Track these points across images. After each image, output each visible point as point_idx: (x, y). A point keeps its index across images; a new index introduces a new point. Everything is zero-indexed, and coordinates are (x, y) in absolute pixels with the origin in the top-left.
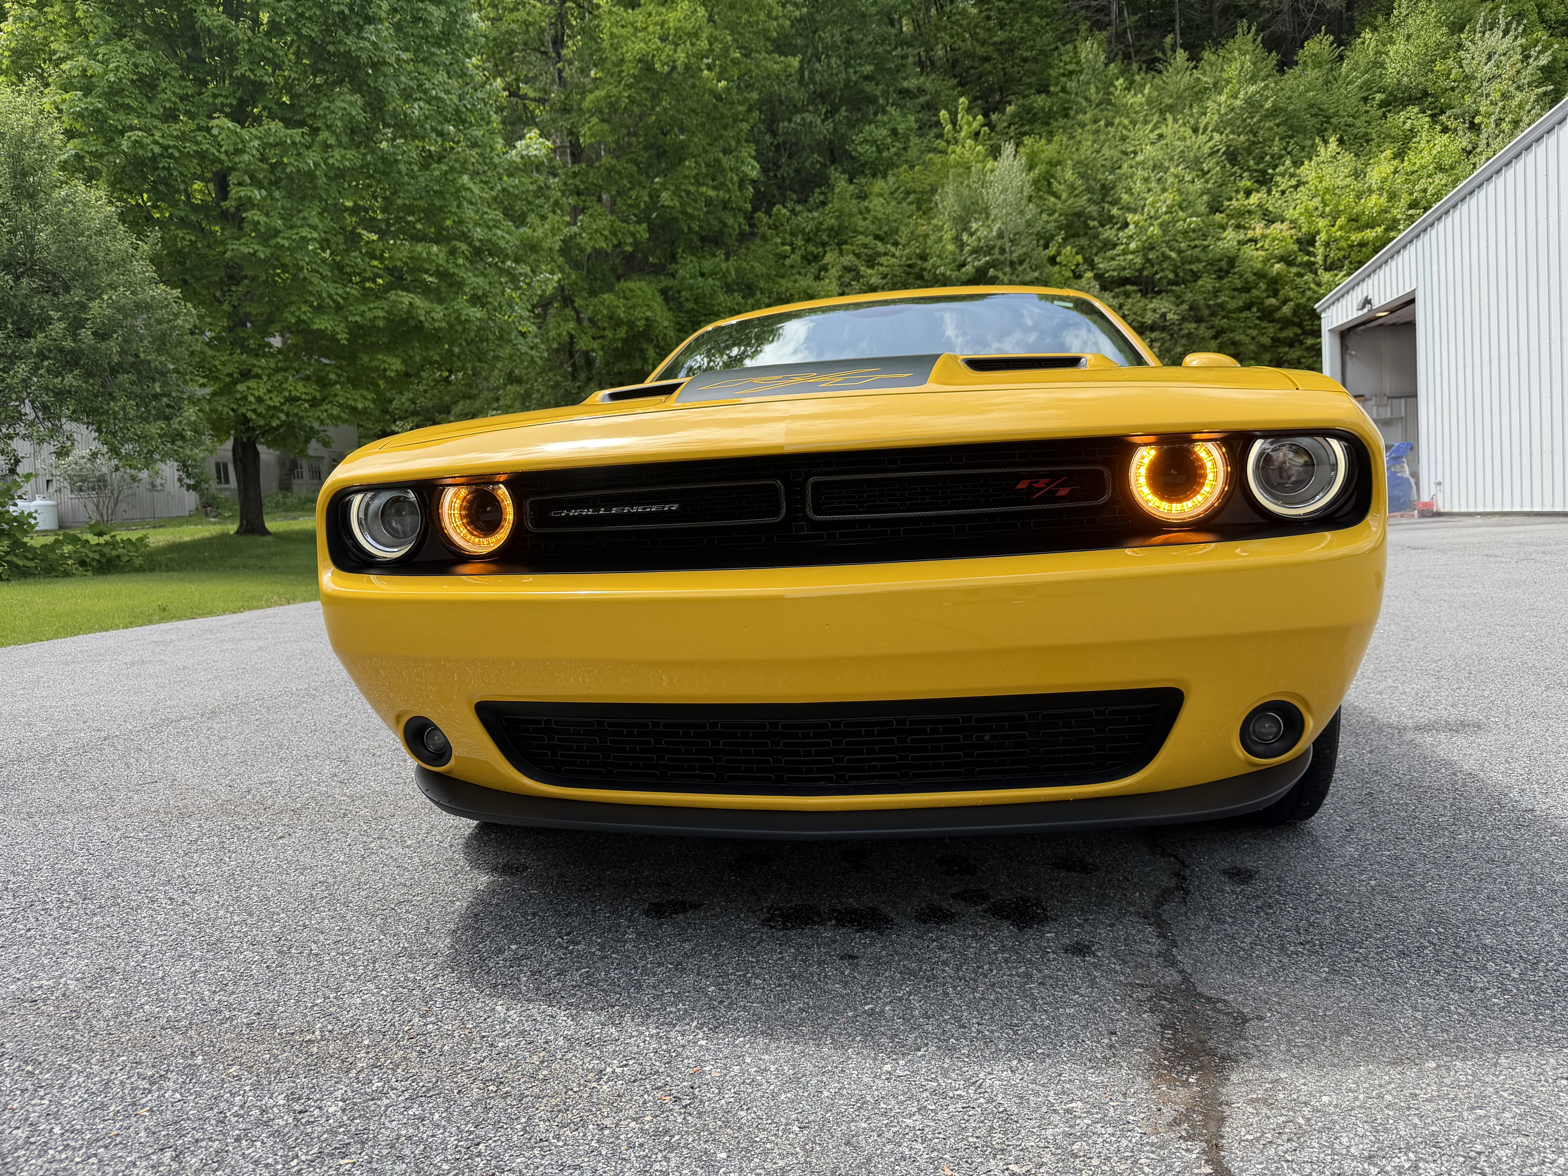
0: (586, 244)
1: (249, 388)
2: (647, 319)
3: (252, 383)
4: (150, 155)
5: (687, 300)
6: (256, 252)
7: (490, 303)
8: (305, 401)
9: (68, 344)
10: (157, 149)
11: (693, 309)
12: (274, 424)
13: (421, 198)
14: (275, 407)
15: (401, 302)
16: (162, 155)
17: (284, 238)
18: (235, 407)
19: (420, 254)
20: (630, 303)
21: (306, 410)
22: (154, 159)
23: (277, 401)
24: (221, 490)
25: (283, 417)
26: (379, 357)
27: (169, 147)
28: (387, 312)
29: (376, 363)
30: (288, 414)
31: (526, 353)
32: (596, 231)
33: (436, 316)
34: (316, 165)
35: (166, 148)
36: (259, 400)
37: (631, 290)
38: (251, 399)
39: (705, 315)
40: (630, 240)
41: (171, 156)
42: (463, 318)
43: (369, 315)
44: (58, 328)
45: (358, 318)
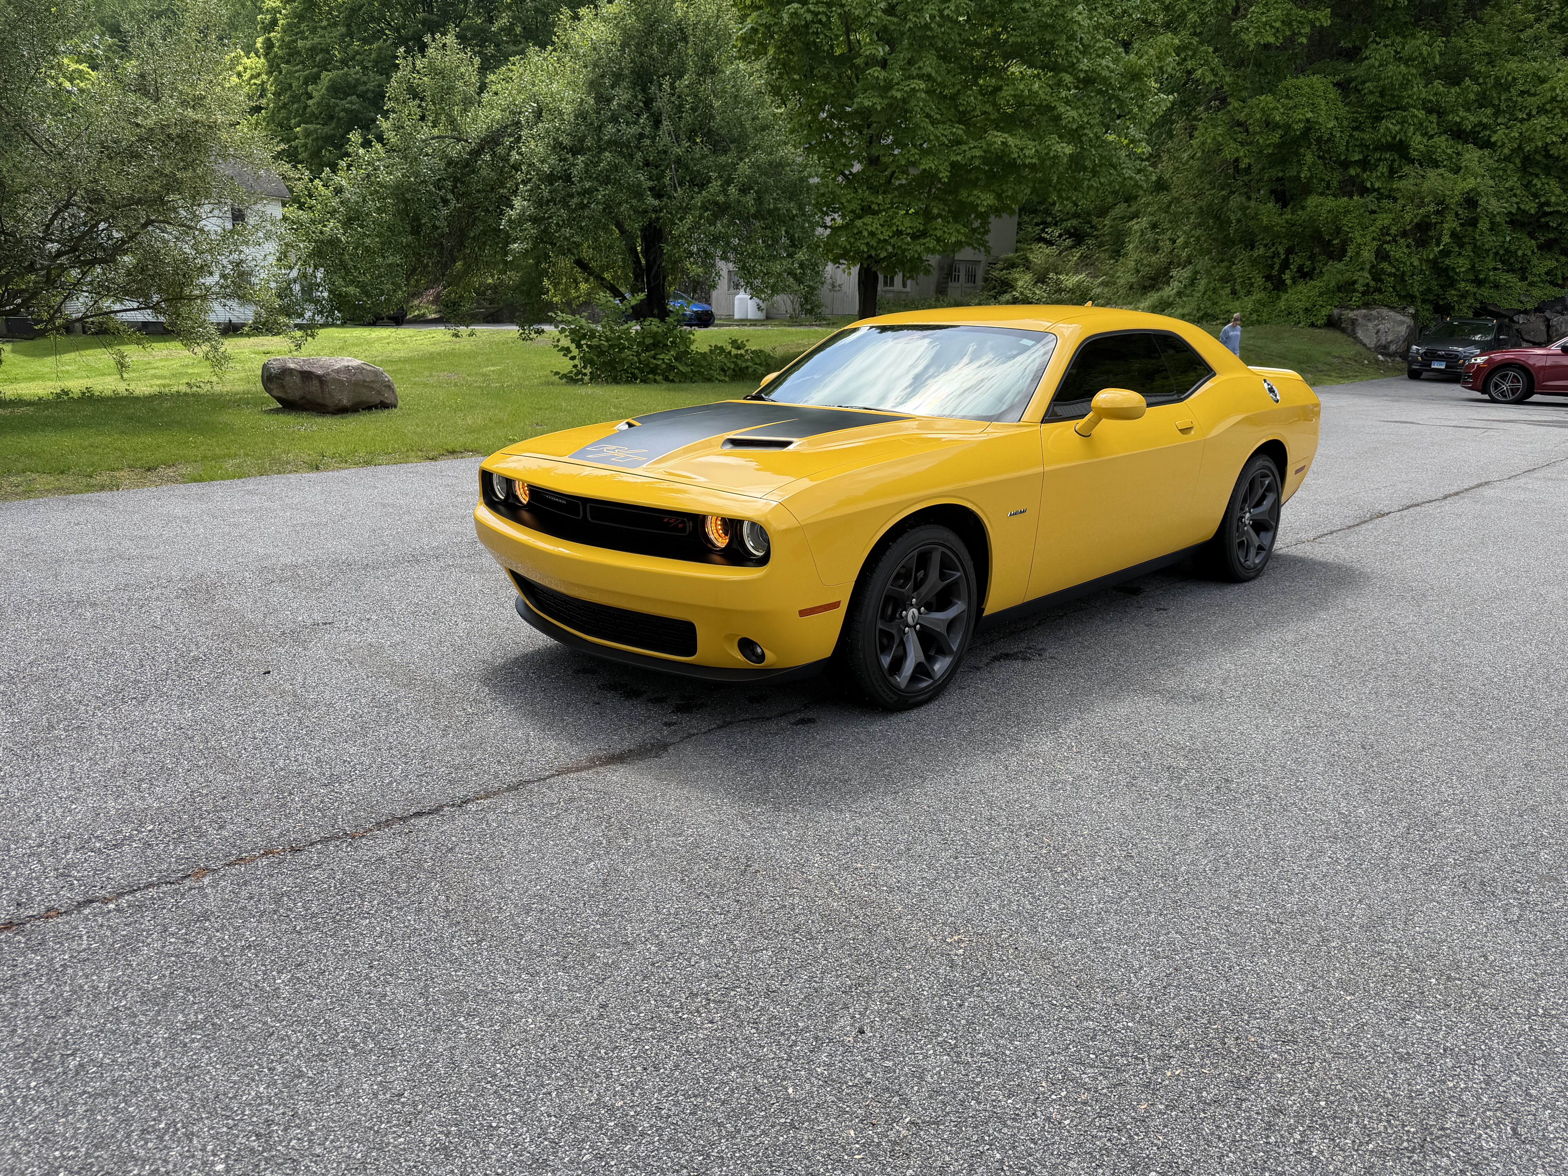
0: (1250, 40)
1: (864, 224)
2: (1308, 120)
3: (868, 219)
4: (803, 23)
5: (1371, 93)
6: (874, 104)
7: (1085, 134)
8: (908, 234)
9: (721, 199)
10: (809, 17)
11: (1376, 102)
12: (882, 256)
13: (1033, 34)
14: (885, 240)
15: (995, 142)
16: (812, 21)
17: (898, 90)
18: (852, 240)
19: (1022, 91)
20: (1291, 103)
21: (908, 244)
22: (807, 26)
23: (886, 234)
24: (886, 292)
25: (890, 249)
26: (975, 192)
27: (819, 13)
28: (985, 152)
29: (972, 198)
30: (894, 246)
31: (1131, 178)
32: (1265, 24)
33: (1027, 152)
34: (932, 17)
35: (816, 14)
36: (872, 234)
37: (1297, 88)
38: (865, 233)
39: (1390, 110)
40: (1307, 30)
41: (820, 22)
42: (1052, 154)
43: (969, 155)
44: (715, 185)
45: (959, 158)
